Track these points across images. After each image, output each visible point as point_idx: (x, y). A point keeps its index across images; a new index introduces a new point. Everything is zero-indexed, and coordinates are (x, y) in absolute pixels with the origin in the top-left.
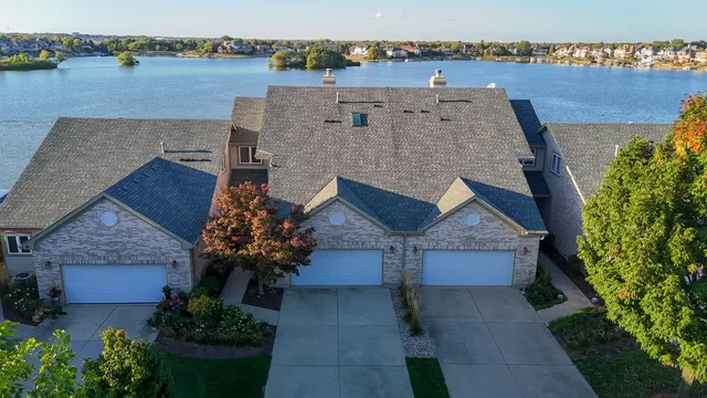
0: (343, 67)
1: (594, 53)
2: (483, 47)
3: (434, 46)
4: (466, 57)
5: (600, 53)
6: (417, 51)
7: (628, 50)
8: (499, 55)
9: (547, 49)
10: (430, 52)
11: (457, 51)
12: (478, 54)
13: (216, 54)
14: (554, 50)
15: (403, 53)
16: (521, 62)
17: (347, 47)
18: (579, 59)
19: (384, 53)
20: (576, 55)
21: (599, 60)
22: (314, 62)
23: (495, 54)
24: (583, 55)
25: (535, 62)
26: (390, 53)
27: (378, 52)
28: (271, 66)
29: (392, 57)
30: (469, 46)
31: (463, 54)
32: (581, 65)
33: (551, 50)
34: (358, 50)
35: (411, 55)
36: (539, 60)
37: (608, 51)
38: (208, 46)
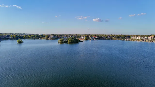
0: (78, 43)
1: (142, 38)
2: (113, 36)
3: (101, 36)
4: (109, 39)
5: (144, 38)
6: (97, 37)
7: (152, 37)
8: (117, 38)
9: (129, 37)
10: (100, 37)
11: (107, 37)
12: (112, 38)
13: (48, 39)
14: (131, 37)
15: (94, 38)
16: (123, 40)
17: (80, 36)
18: (138, 39)
19: (89, 38)
20: (137, 38)
21: (144, 40)
22: (70, 41)
23: (116, 38)
24: (139, 38)
25: (127, 40)
26: (90, 38)
27: (88, 37)
28: (59, 42)
29: (91, 39)
30: (110, 36)
31: (108, 38)
32: (139, 41)
33: (130, 37)
34: (82, 37)
35: (96, 39)
36: (128, 40)
37: (146, 38)
38: (46, 37)
